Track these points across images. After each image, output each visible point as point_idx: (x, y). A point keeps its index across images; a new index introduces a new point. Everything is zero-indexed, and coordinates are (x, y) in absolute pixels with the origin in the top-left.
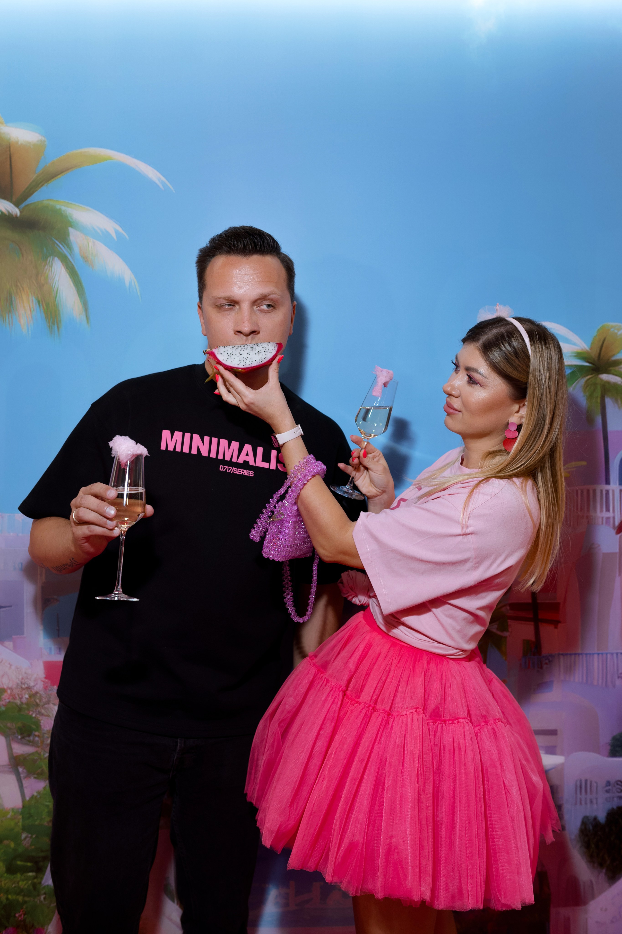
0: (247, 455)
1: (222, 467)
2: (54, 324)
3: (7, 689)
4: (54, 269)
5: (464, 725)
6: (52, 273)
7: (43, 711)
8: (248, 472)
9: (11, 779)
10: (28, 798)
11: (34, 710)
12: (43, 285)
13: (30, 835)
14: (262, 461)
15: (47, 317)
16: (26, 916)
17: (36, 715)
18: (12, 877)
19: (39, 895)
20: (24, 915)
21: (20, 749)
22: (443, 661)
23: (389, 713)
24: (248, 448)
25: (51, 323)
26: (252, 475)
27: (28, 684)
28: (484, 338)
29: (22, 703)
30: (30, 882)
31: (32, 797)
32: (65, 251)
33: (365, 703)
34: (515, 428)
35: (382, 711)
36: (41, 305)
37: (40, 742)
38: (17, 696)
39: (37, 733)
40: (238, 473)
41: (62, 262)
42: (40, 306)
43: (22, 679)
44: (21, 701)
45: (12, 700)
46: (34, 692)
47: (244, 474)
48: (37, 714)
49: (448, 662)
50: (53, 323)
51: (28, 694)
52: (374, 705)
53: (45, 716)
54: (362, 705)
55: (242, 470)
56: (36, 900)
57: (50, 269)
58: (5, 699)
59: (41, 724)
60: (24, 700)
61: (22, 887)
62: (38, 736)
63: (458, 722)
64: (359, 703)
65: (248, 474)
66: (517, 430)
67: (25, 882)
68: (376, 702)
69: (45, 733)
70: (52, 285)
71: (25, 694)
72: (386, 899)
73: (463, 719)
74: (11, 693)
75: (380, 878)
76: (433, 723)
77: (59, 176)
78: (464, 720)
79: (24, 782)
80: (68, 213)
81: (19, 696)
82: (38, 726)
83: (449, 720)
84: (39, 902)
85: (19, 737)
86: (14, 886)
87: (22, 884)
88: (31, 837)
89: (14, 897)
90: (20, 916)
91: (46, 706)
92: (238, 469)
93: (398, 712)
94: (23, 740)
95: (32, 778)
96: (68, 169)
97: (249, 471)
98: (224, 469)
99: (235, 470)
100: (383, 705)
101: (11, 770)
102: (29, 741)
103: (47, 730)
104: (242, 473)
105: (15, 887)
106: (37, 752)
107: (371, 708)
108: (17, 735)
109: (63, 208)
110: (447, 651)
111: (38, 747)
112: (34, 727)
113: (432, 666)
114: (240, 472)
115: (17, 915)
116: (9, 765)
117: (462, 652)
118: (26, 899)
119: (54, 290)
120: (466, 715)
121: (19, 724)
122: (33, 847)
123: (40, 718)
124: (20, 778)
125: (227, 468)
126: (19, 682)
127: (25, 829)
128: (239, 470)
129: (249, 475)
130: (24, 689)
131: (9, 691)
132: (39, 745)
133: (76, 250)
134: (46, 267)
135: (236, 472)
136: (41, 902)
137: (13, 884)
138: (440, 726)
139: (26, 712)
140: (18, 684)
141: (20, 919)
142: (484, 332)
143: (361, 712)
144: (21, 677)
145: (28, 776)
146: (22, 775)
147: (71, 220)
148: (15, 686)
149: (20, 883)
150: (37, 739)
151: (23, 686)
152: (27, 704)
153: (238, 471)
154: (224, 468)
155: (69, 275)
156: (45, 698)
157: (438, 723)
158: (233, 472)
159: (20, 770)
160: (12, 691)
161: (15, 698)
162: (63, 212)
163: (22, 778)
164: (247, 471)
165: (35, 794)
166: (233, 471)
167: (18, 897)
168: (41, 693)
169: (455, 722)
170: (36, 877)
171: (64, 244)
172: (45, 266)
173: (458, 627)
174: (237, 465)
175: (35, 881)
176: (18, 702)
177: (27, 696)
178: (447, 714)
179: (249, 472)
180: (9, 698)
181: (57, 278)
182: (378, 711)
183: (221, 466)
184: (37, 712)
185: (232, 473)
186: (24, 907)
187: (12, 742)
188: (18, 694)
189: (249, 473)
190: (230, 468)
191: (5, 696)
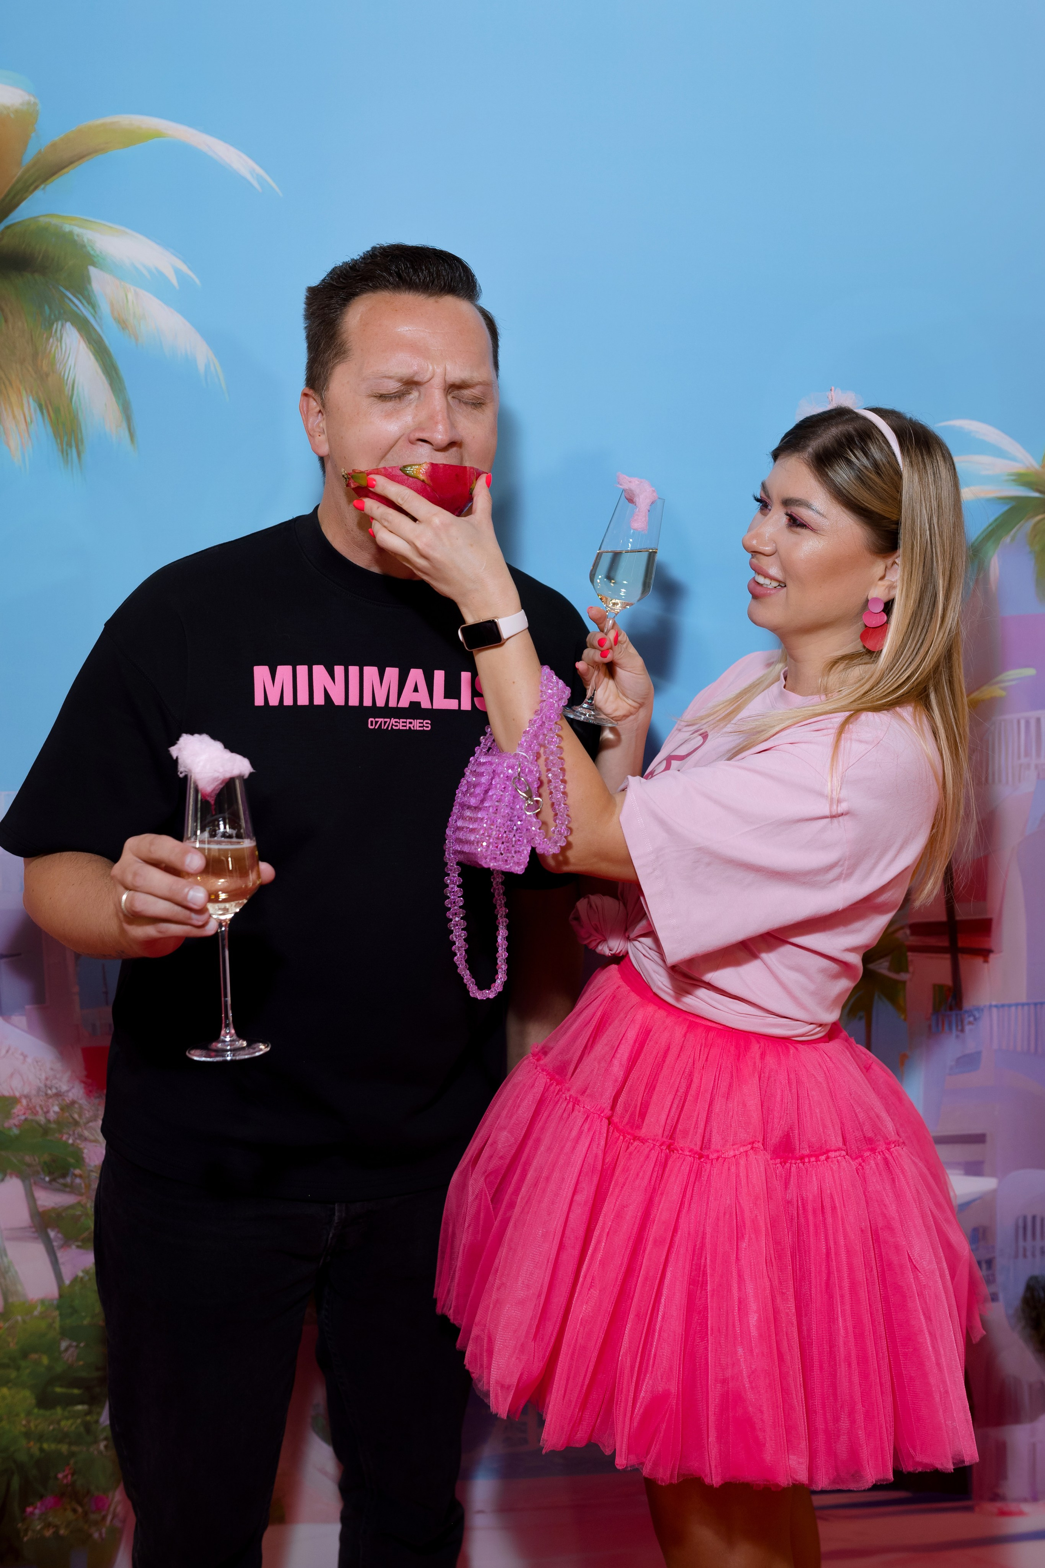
0: (416, 690)
1: (372, 722)
2: (71, 447)
3: (20, 1097)
4: (66, 344)
5: (838, 1162)
6: (62, 351)
7: (86, 1133)
8: (420, 723)
9: (38, 1250)
10: (67, 1282)
11: (71, 1133)
12: (47, 375)
13: (74, 1344)
14: (444, 698)
15: (57, 434)
16: (75, 1477)
17: (74, 1141)
18: (48, 1413)
19: (96, 1442)
20: (73, 1474)
21: (48, 1199)
22: (787, 1048)
23: (701, 1155)
24: (416, 675)
25: (65, 446)
26: (428, 727)
27: (57, 1088)
28: (814, 445)
29: (49, 1121)
30: (79, 1421)
31: (75, 1280)
32: (85, 311)
33: (654, 1140)
34: (881, 607)
35: (688, 1153)
36: (45, 411)
37: (83, 1185)
38: (38, 1109)
39: (77, 1172)
40: (401, 728)
41: (80, 330)
42: (42, 413)
43: (47, 1079)
44: (46, 1117)
45: (30, 1117)
46: (68, 1102)
47: (413, 729)
48: (76, 1139)
49: (797, 1049)
50: (69, 445)
51: (58, 1105)
52: (670, 1141)
53: (91, 1141)
54: (650, 1143)
55: (408, 721)
56: (91, 1449)
57: (59, 344)
58: (18, 1116)
59: (85, 1156)
60: (52, 1116)
61: (66, 1429)
62: (80, 1176)
63: (828, 1158)
64: (643, 1141)
65: (420, 727)
66: (883, 611)
67: (70, 1422)
68: (672, 1137)
69: (92, 1171)
70: (62, 374)
71: (53, 1105)
72: (727, 1486)
73: (835, 1151)
74: (28, 1105)
75: (713, 1450)
76: (781, 1163)
77: (65, 170)
78: (837, 1153)
79: (59, 1254)
80: (86, 240)
81: (42, 1109)
82: (80, 1160)
83: (809, 1156)
84: (96, 1452)
85: (47, 1179)
86: (51, 1428)
87: (65, 1424)
88: (77, 1346)
89: (53, 1446)
90: (66, 1476)
91: (91, 1124)
92: (401, 720)
93: (718, 1151)
94: (54, 1183)
95: (74, 1247)
96: (80, 157)
97: (422, 721)
98: (375, 726)
99: (396, 722)
100: (690, 1142)
101: (36, 1235)
102: (65, 1185)
103: (95, 1166)
104: (410, 727)
105: (53, 1430)
106: (79, 1203)
107: (664, 1147)
108: (42, 1176)
109: (77, 230)
110: (794, 1030)
111: (81, 1194)
112: (72, 1161)
113: (770, 1060)
114: (405, 724)
115: (60, 1476)
116: (30, 1227)
117: (820, 1028)
118: (75, 1448)
119: (67, 384)
120: (840, 1144)
121: (46, 1157)
122: (81, 1363)
123: (81, 1146)
124: (53, 1247)
125: (382, 722)
126: (42, 1085)
127: (65, 1333)
128: (403, 722)
129: (422, 729)
130: (51, 1097)
131: (24, 1102)
132: (83, 1191)
133: (104, 307)
134: (51, 340)
135: (397, 726)
136: (100, 1452)
137: (49, 1426)
138: (794, 1169)
139: (57, 1135)
140: (39, 1089)
141: (65, 1481)
142: (814, 433)
143: (647, 1157)
144: (43, 1077)
145: (66, 1244)
146: (55, 1244)
147: (92, 252)
148: (34, 1092)
149: (63, 1423)
150: (78, 1181)
151: (49, 1092)
152: (57, 1122)
153: (401, 724)
154: (377, 722)
155: (94, 355)
156: (89, 1111)
157: (791, 1163)
158: (392, 727)
159: (52, 1234)
160: (30, 1100)
161: (35, 1113)
162: (76, 238)
163: (56, 1248)
164: (419, 721)
165: (81, 1274)
166: (393, 725)
167: (59, 1446)
168: (81, 1102)
169: (823, 1158)
170: (89, 1413)
171: (81, 297)
172: (48, 339)
173: (812, 987)
174: (398, 713)
175: (88, 1418)
176: (41, 1119)
177: (56, 1109)
178: (805, 1145)
179: (422, 723)
180: (24, 1114)
181: (71, 362)
182: (680, 1152)
183: (370, 720)
184: (76, 1136)
185: (389, 729)
186: (72, 1462)
187: (34, 1188)
188: (41, 1106)
189: (422, 725)
190: (385, 720)
191: (17, 1110)
